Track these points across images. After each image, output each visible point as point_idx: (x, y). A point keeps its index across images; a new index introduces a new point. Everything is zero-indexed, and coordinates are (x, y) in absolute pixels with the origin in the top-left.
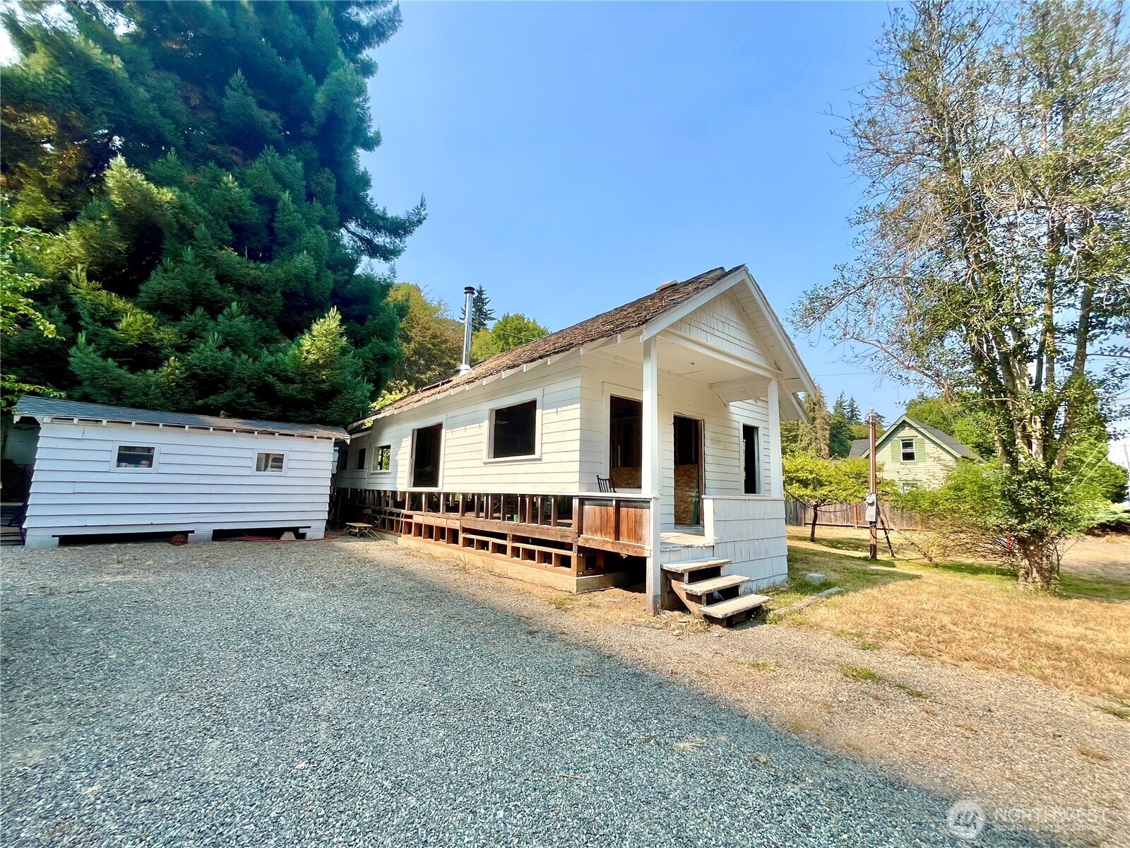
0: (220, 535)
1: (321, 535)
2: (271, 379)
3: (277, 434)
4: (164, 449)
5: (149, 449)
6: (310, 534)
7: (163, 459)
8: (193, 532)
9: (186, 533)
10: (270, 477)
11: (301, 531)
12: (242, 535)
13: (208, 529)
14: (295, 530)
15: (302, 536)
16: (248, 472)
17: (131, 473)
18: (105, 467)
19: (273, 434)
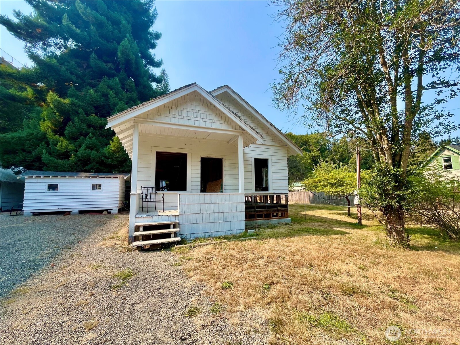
0: (81, 212)
1: (117, 212)
2: (103, 158)
3: (98, 177)
4: (61, 184)
5: (57, 185)
6: (112, 212)
7: (61, 188)
8: (72, 211)
9: (70, 212)
10: (97, 192)
11: (109, 211)
12: (89, 212)
13: (77, 210)
14: (107, 210)
15: (110, 213)
16: (89, 191)
17: (52, 192)
18: (44, 191)
19: (97, 177)
